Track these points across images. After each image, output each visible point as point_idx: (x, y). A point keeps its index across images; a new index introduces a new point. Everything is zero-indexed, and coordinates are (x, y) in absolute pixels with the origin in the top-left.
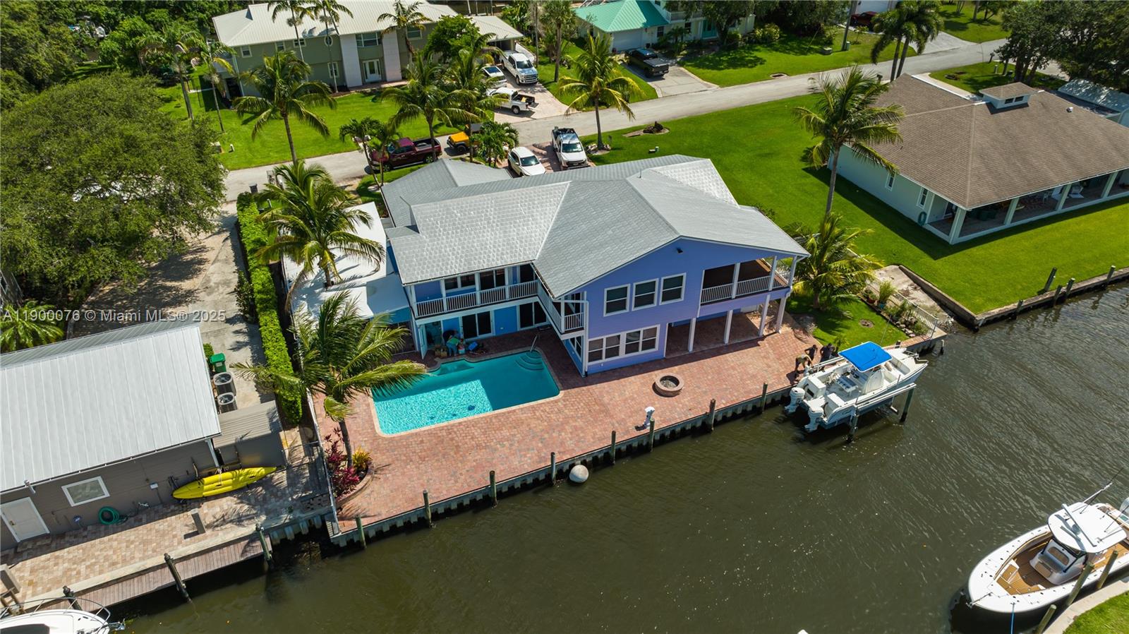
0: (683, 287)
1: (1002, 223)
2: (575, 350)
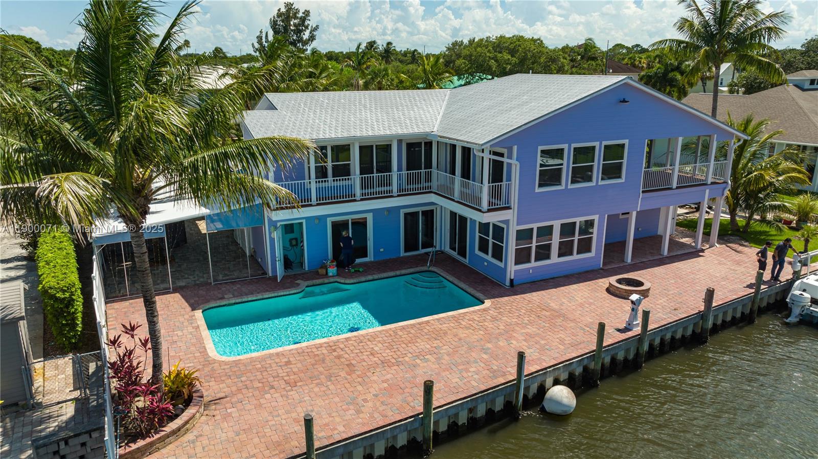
0: (625, 161)
2: (489, 257)
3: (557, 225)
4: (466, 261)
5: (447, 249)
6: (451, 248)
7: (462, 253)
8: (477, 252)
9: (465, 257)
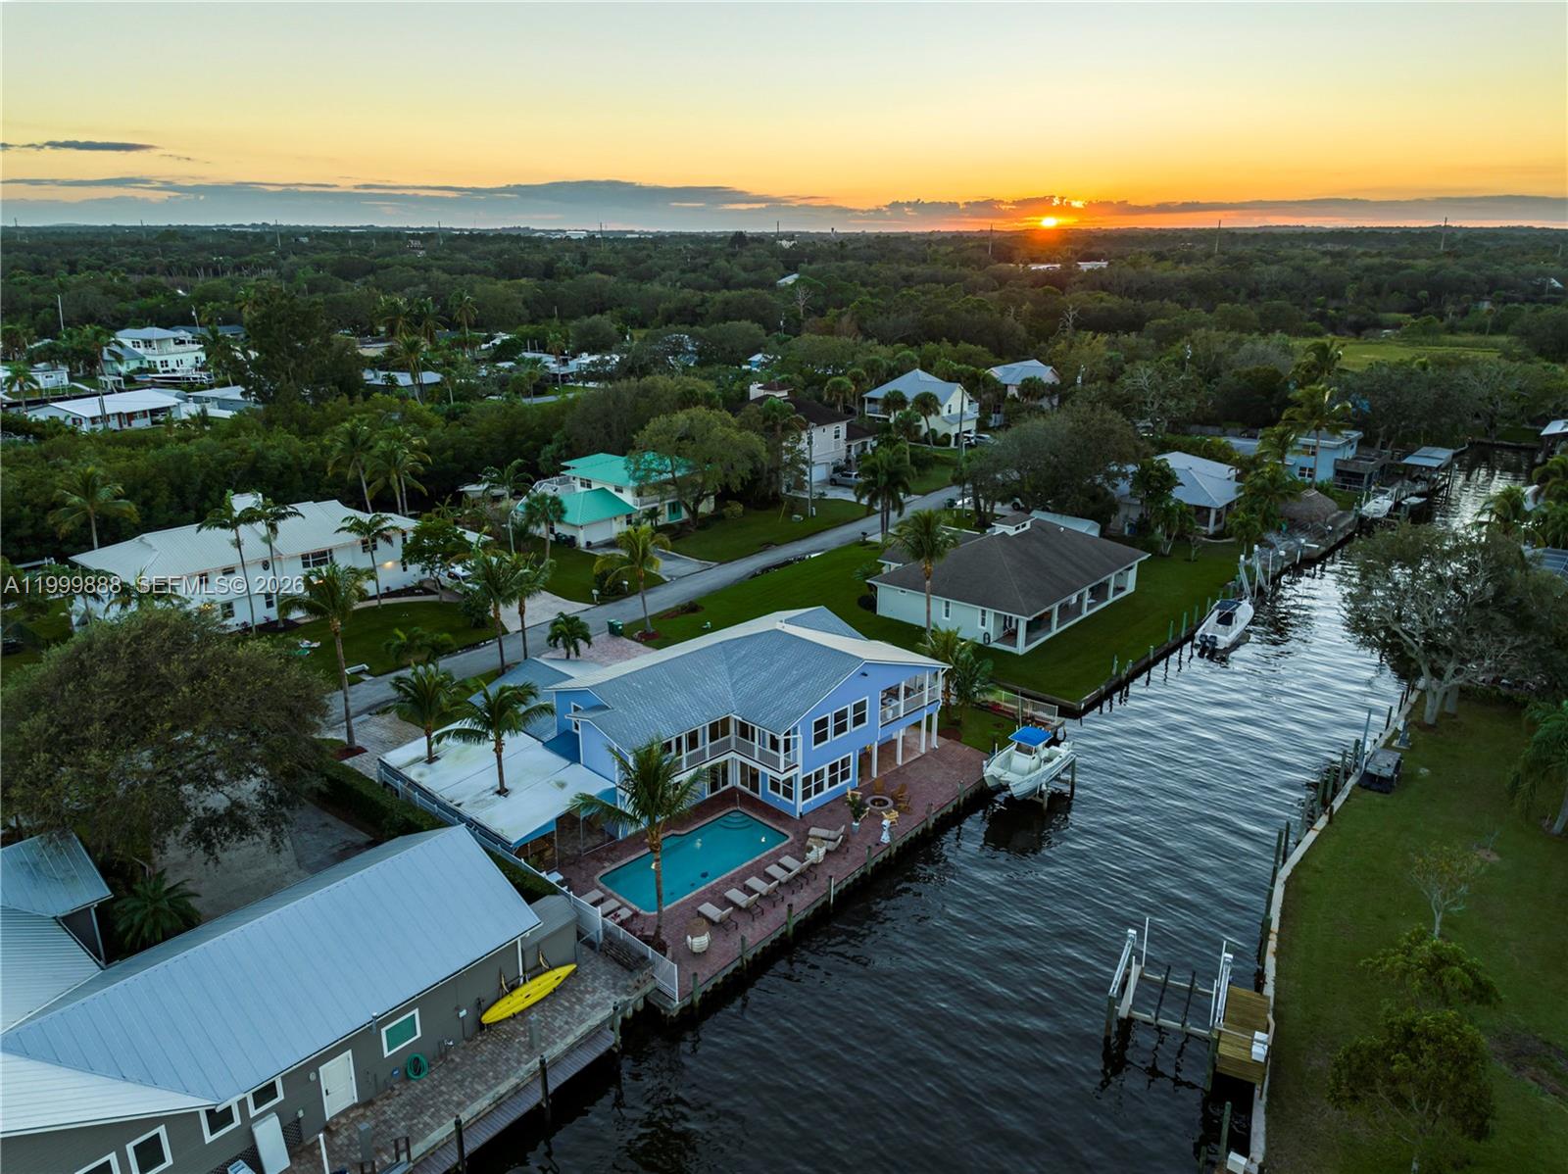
0: (867, 711)
1: (1050, 630)
2: (781, 796)
3: (826, 767)
4: (759, 796)
5: (739, 785)
6: (742, 783)
7: (755, 789)
8: (769, 790)
9: (757, 792)
